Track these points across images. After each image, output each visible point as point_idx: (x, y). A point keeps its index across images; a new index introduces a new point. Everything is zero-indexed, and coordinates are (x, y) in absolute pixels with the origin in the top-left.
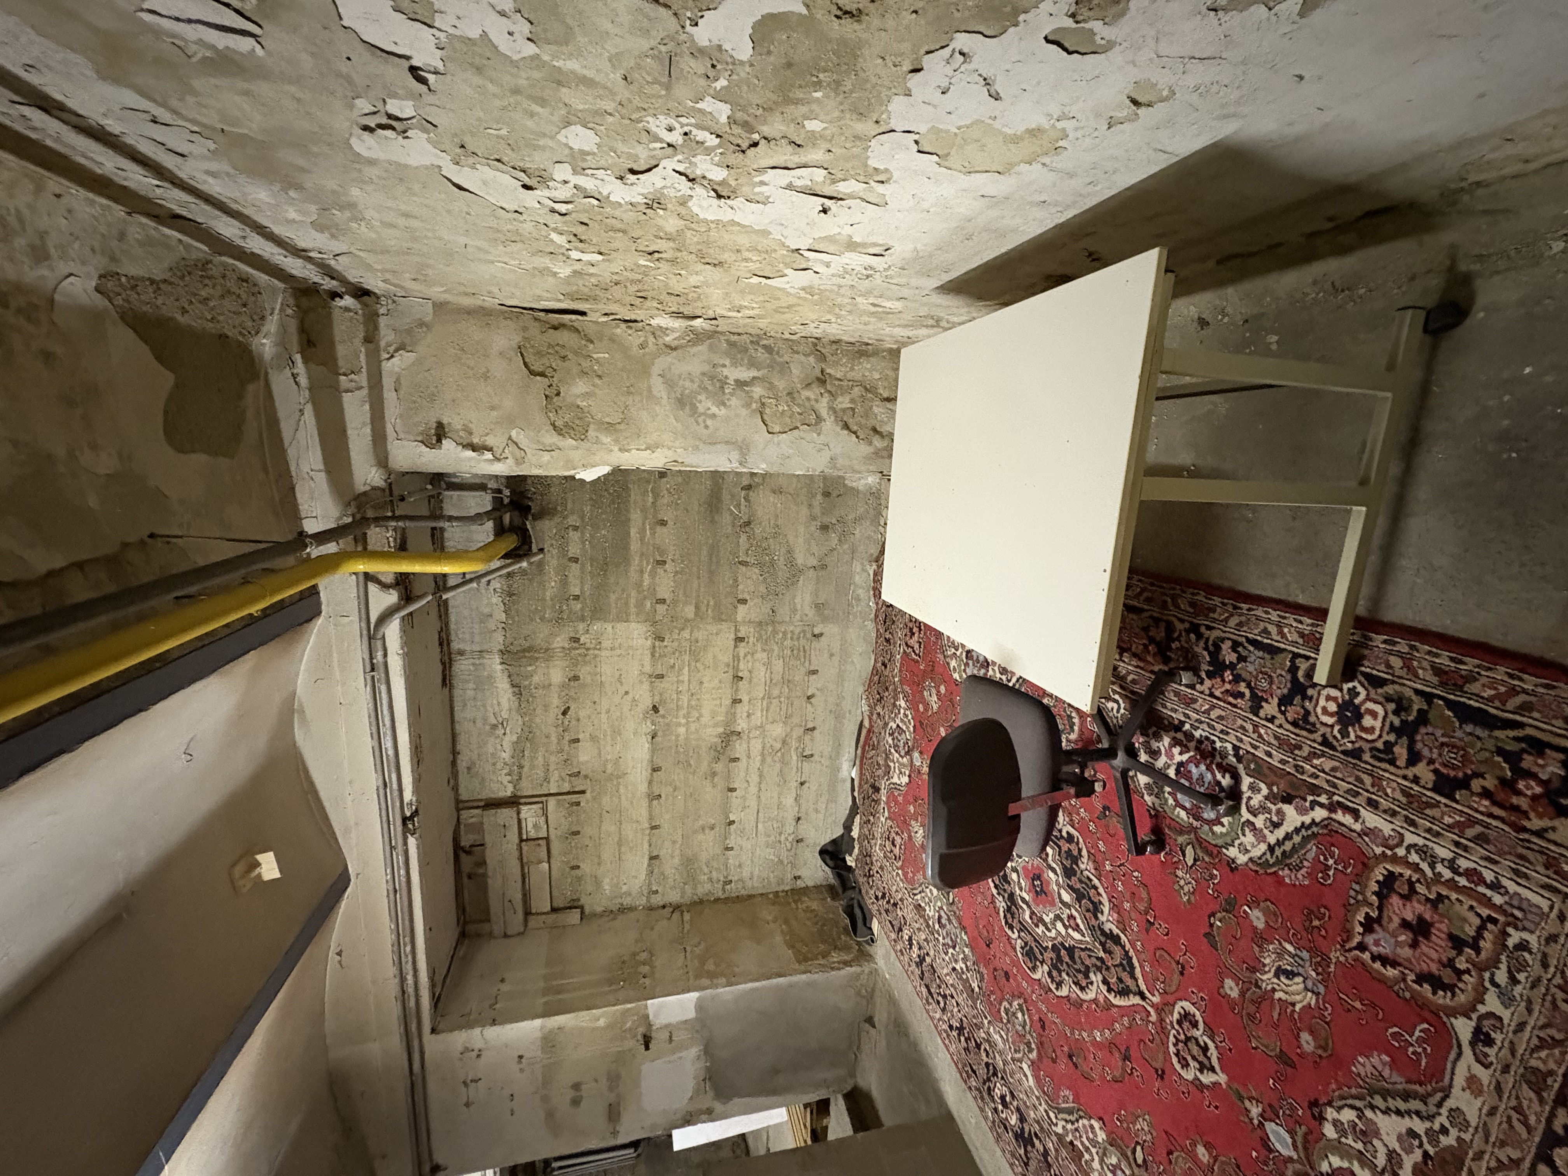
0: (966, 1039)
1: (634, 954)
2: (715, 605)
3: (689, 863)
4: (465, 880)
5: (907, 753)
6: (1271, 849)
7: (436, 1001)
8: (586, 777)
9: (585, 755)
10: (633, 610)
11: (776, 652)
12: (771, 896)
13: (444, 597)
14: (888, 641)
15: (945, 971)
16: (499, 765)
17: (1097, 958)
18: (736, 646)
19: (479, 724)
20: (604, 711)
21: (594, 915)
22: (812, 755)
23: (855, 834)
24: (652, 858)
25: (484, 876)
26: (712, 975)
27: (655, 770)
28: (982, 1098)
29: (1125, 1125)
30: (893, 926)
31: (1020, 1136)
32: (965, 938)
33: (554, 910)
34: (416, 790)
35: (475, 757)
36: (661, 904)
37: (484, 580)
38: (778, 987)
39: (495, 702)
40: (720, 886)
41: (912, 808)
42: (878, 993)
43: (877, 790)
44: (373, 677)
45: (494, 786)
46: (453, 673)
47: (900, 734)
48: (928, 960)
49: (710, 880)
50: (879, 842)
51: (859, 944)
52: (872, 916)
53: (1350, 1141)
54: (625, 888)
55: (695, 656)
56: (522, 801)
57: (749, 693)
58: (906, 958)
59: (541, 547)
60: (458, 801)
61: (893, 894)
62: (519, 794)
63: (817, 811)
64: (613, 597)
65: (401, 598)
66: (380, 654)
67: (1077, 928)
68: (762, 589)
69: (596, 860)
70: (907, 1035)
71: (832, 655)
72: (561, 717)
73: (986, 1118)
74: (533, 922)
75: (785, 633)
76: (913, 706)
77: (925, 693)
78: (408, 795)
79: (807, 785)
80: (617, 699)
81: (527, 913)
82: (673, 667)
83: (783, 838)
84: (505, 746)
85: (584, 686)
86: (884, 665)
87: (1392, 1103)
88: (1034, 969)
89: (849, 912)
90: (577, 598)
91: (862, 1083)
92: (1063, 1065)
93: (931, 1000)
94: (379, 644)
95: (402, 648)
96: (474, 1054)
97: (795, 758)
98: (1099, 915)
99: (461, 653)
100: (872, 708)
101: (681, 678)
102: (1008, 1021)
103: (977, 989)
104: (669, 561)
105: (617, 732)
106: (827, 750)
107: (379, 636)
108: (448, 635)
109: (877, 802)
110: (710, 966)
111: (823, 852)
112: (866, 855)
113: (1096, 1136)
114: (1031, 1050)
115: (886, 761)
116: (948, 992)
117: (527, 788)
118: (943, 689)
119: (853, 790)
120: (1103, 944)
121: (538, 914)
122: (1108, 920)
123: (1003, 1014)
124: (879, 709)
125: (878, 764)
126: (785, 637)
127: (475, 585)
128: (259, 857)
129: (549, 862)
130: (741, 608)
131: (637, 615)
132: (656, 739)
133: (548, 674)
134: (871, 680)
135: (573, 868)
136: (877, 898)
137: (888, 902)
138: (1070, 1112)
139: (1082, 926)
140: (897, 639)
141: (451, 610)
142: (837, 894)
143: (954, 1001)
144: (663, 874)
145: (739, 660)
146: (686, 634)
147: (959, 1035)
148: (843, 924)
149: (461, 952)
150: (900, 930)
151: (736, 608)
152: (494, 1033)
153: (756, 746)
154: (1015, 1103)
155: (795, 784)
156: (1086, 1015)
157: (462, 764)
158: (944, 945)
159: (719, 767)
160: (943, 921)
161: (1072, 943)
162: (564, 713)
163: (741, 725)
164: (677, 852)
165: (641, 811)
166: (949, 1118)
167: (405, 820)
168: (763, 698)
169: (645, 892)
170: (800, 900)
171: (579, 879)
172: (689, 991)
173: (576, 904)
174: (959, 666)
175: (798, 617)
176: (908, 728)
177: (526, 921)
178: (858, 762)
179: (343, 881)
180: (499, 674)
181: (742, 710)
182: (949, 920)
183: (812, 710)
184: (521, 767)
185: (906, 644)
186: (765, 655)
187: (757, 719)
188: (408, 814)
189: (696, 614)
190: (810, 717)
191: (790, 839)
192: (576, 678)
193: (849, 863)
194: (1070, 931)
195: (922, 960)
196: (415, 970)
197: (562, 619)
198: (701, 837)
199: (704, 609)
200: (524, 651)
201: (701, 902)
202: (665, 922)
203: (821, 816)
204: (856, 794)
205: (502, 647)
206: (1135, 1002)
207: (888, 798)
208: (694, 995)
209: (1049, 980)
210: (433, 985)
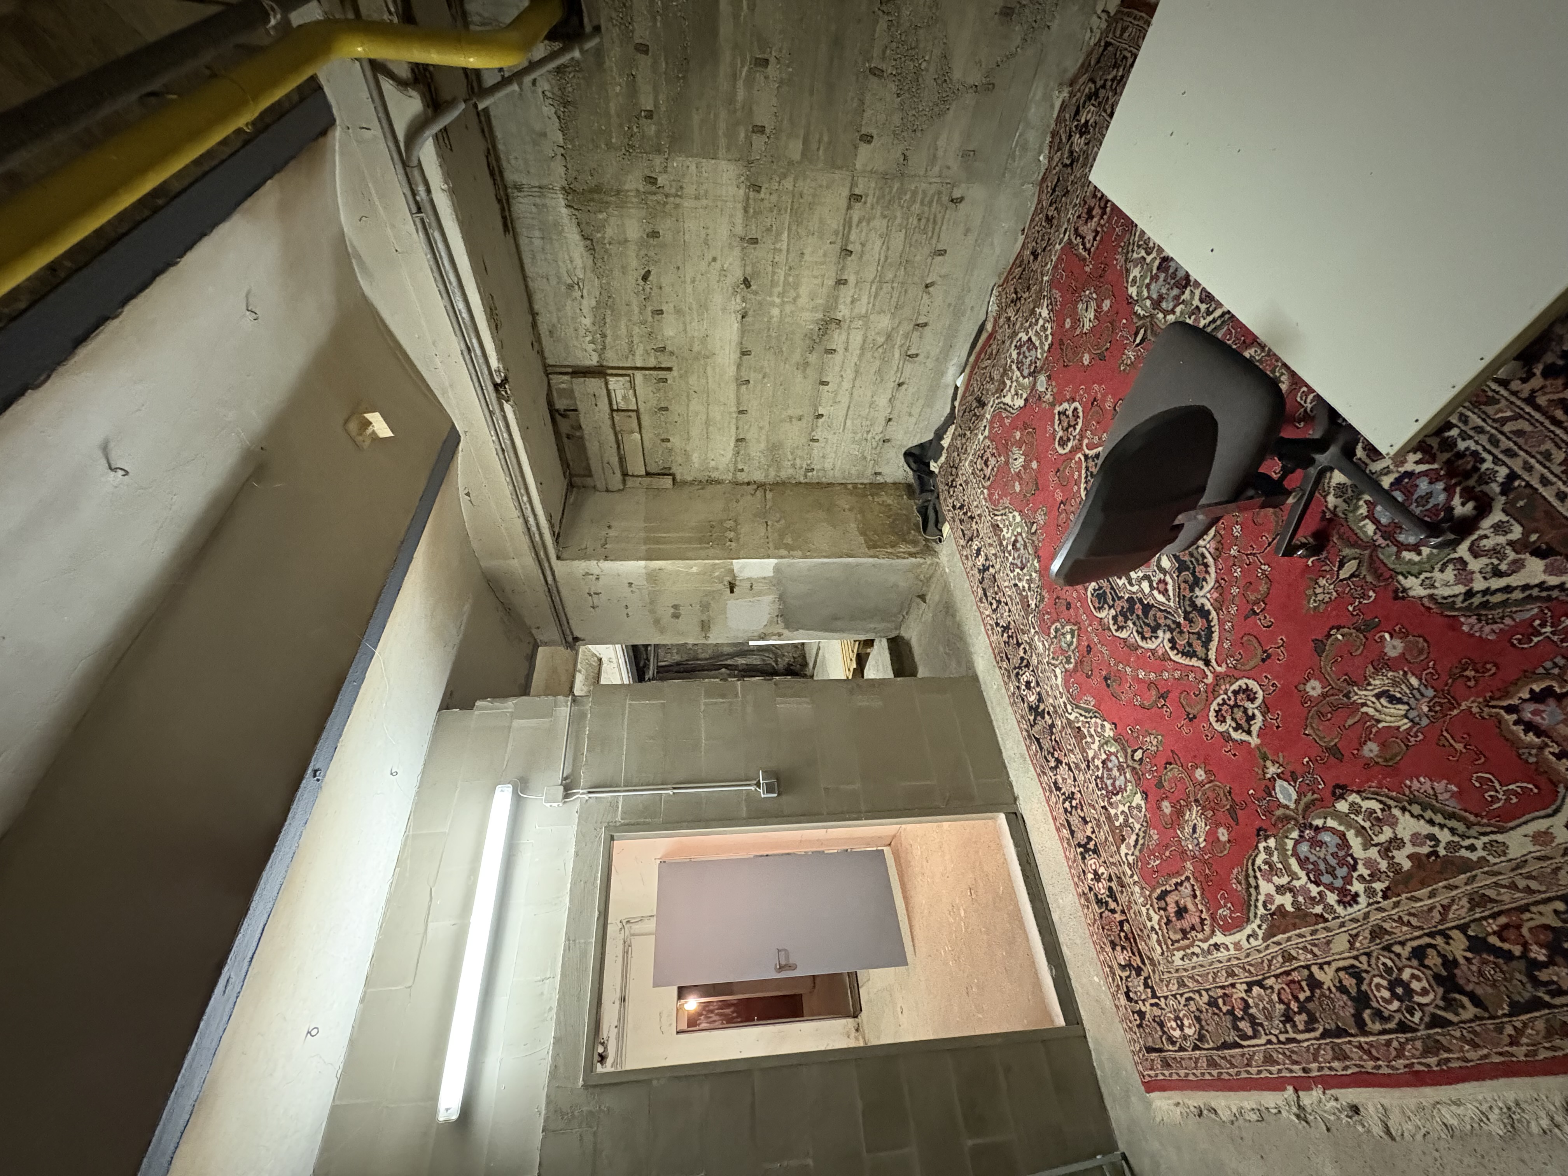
0: (1009, 637)
1: (721, 522)
2: (830, 143)
3: (774, 449)
4: (565, 440)
5: (1030, 374)
6: (1470, 594)
7: (557, 537)
8: (672, 353)
9: (670, 329)
10: (723, 141)
11: (898, 221)
12: (850, 486)
13: (481, 107)
14: (1049, 219)
15: (1006, 584)
16: (582, 332)
17: (1174, 622)
18: (849, 207)
19: (554, 281)
20: (688, 280)
21: (685, 483)
22: (917, 355)
23: (945, 443)
24: (739, 440)
25: (582, 438)
26: (790, 548)
27: (745, 353)
28: (1009, 677)
29: (1135, 735)
30: (964, 535)
31: (1033, 709)
32: (1037, 565)
33: (648, 474)
34: (501, 359)
35: (555, 320)
36: (746, 480)
37: (528, 80)
38: (847, 565)
39: (567, 257)
40: (802, 472)
41: (1018, 435)
42: (934, 579)
43: (982, 404)
44: (422, 220)
45: (579, 354)
46: (515, 215)
47: (1029, 350)
48: (992, 570)
49: (794, 466)
50: (970, 458)
51: (926, 540)
52: (945, 520)
53: (1359, 819)
54: (713, 464)
55: (797, 216)
56: (609, 371)
57: (857, 273)
58: (970, 563)
59: (595, 23)
60: (545, 366)
61: (973, 508)
62: (605, 363)
63: (910, 415)
64: (696, 118)
65: (427, 105)
66: (421, 189)
67: (1165, 592)
68: (896, 120)
69: (685, 436)
70: (953, 616)
71: (967, 231)
72: (642, 283)
73: (1008, 690)
74: (630, 482)
75: (914, 193)
76: (1057, 317)
77: (1080, 306)
78: (494, 363)
79: (904, 387)
80: (703, 266)
81: (625, 474)
82: (769, 230)
83: (870, 436)
84: (585, 311)
85: (663, 246)
86: (1035, 254)
87: (1429, 814)
88: (1100, 609)
89: (923, 512)
90: (650, 115)
91: (905, 634)
92: (1096, 681)
93: (984, 600)
94: (416, 173)
95: (446, 183)
96: (594, 577)
97: (897, 355)
98: (1197, 589)
99: (519, 188)
100: (1001, 310)
101: (778, 246)
102: (1055, 637)
103: (1033, 606)
104: (772, 60)
105: (703, 307)
106: (935, 351)
107: (415, 162)
108: (498, 159)
109: (980, 418)
110: (788, 540)
111: (908, 455)
112: (952, 467)
113: (1104, 731)
114: (1068, 662)
115: (1002, 376)
116: (1003, 600)
117: (612, 359)
118: (1106, 305)
119: (954, 398)
120: (1186, 614)
121: (633, 476)
122: (1205, 596)
123: (1052, 631)
124: (1011, 313)
125: (992, 379)
126: (913, 200)
127: (515, 87)
128: (369, 416)
129: (640, 433)
130: (864, 149)
131: (728, 149)
132: (748, 319)
133: (623, 225)
134: (1010, 272)
135: (663, 440)
136: (954, 507)
137: (965, 514)
138: (1086, 710)
139: (1171, 593)
140: (1064, 220)
141: (494, 122)
142: (914, 492)
143: (1007, 608)
144: (749, 455)
145: (850, 227)
146: (788, 184)
147: (1003, 632)
148: (913, 521)
149: (572, 499)
150: (971, 539)
151: (856, 148)
152: (608, 566)
153: (857, 338)
154: (1038, 689)
155: (891, 385)
156: (1138, 657)
157: (543, 329)
158: (1012, 564)
159: (813, 358)
160: (1018, 545)
161: (1152, 602)
162: (645, 278)
163: (843, 311)
164: (763, 437)
165: (729, 393)
166: (975, 678)
167: (496, 386)
168: (872, 282)
169: (732, 469)
170: (877, 494)
171: (671, 450)
172: (769, 557)
173: (667, 472)
174: (1143, 277)
175: (937, 169)
176: (1041, 343)
177: (624, 482)
178: (968, 370)
179: (452, 439)
180: (566, 221)
181: (846, 293)
182: (1025, 547)
183: (928, 302)
184: (604, 336)
185: (1076, 229)
186: (885, 222)
187: (862, 307)
188: (499, 381)
189: (804, 154)
190: (924, 310)
191: (877, 438)
192: (655, 234)
193: (932, 469)
194: (1155, 592)
195: (985, 569)
196: (535, 516)
197: (632, 147)
198: (787, 426)
199: (814, 146)
200: (591, 191)
201: (784, 483)
202: (749, 497)
203: (913, 420)
204: (957, 404)
205: (564, 183)
206: (1196, 664)
207: (993, 417)
208: (773, 561)
209: (1111, 622)
210: (552, 526)
